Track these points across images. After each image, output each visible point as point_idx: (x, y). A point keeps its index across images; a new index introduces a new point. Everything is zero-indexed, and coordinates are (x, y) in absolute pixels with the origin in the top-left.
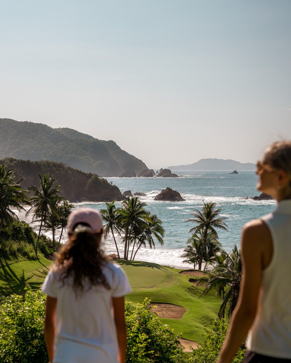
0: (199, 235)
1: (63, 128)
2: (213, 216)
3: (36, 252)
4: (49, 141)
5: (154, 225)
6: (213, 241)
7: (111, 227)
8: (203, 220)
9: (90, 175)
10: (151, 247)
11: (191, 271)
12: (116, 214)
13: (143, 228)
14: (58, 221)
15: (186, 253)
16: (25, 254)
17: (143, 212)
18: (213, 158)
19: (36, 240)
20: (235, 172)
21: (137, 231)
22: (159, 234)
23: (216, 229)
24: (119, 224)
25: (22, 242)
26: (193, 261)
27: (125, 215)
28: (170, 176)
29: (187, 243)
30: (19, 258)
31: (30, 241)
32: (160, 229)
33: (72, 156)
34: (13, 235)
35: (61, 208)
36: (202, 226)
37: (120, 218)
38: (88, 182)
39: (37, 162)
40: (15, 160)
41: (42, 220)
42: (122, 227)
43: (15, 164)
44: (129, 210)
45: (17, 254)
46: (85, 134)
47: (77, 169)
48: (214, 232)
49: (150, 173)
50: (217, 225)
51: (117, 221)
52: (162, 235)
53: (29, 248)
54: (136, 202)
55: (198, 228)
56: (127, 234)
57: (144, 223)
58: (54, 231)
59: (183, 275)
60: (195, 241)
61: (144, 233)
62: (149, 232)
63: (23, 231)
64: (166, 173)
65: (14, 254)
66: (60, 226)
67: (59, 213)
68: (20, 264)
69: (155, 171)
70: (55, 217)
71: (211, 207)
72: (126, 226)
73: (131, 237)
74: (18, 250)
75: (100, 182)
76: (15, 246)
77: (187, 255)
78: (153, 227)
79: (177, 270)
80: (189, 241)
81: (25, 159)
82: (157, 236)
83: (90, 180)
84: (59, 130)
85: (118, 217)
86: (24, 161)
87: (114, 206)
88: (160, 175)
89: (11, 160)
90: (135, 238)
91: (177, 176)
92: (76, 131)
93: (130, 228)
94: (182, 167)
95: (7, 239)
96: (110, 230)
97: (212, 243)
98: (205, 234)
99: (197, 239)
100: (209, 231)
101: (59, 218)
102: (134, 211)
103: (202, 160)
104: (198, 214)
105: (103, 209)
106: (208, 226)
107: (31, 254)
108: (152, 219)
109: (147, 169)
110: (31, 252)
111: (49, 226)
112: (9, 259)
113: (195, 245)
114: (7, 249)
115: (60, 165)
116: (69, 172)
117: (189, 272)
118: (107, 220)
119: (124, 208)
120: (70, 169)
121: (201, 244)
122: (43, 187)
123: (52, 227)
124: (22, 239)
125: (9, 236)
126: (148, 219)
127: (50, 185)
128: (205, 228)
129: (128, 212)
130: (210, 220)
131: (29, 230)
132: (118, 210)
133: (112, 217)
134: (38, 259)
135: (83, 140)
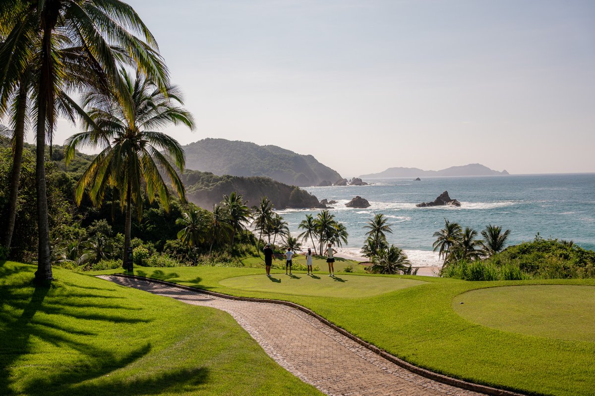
0: (373, 237)
1: (268, 146)
2: (382, 224)
3: (258, 251)
4: (256, 157)
5: (340, 231)
6: (383, 241)
7: (310, 232)
8: (375, 227)
9: (293, 187)
10: (339, 246)
11: (367, 262)
12: (313, 223)
13: (333, 233)
14: (272, 229)
15: (364, 250)
16: (251, 253)
17: (333, 222)
18: (399, 167)
19: (257, 243)
20: (418, 179)
21: (329, 235)
22: (344, 237)
23: (383, 232)
24: (315, 231)
25: (248, 245)
26: (369, 255)
27: (320, 224)
28: (360, 185)
29: (365, 243)
30: (247, 256)
31: (254, 244)
32: (344, 234)
33: (277, 169)
34: (242, 240)
35: (274, 220)
36: (374, 231)
37: (316, 226)
38: (292, 193)
39: (249, 178)
40: (231, 177)
41: (261, 229)
42: (318, 233)
43: (231, 180)
44: (322, 220)
45: (245, 253)
46: (287, 150)
47: (282, 182)
48: (383, 235)
49: (343, 182)
50: (384, 230)
51: (314, 228)
52: (346, 237)
53: (253, 248)
54: (327, 215)
55: (371, 233)
56: (321, 238)
57: (333, 229)
58: (269, 236)
59: (360, 265)
60: (369, 241)
61: (334, 236)
62: (337, 236)
63: (249, 237)
64: (357, 182)
65: (243, 253)
66: (273, 233)
67: (272, 223)
68: (248, 259)
69: (348, 180)
70: (270, 226)
71: (380, 217)
72: (320, 232)
73: (325, 240)
74: (246, 250)
75: (301, 193)
76: (244, 248)
77: (365, 252)
78: (340, 232)
79: (357, 262)
80: (366, 242)
81: (239, 176)
82: (343, 238)
83: (293, 191)
84: (264, 148)
85: (315, 225)
86: (239, 178)
87: (312, 218)
88: (352, 183)
89: (228, 177)
90: (327, 240)
91: (367, 184)
92: (280, 148)
93: (323, 233)
94: (372, 175)
95: (238, 243)
96: (309, 234)
97: (382, 243)
98: (377, 236)
99: (371, 240)
100: (379, 234)
101: (274, 227)
102: (326, 221)
103: (390, 169)
104: (372, 223)
105: (304, 220)
106: (378, 230)
107: (255, 253)
108: (339, 226)
109: (341, 179)
110: (255, 251)
111: (266, 233)
112: (241, 257)
113: (370, 244)
114: (239, 250)
115: (268, 179)
116: (276, 185)
117: (365, 264)
118: (307, 228)
119: (319, 218)
120: (276, 183)
121: (374, 244)
122: (262, 206)
123: (268, 233)
124: (248, 242)
125: (239, 241)
126: (336, 226)
127: (266, 205)
128: (376, 232)
129: (321, 222)
130: (380, 226)
131: (252, 236)
132: (315, 221)
133: (311, 225)
134: (260, 256)
135: (286, 155)
